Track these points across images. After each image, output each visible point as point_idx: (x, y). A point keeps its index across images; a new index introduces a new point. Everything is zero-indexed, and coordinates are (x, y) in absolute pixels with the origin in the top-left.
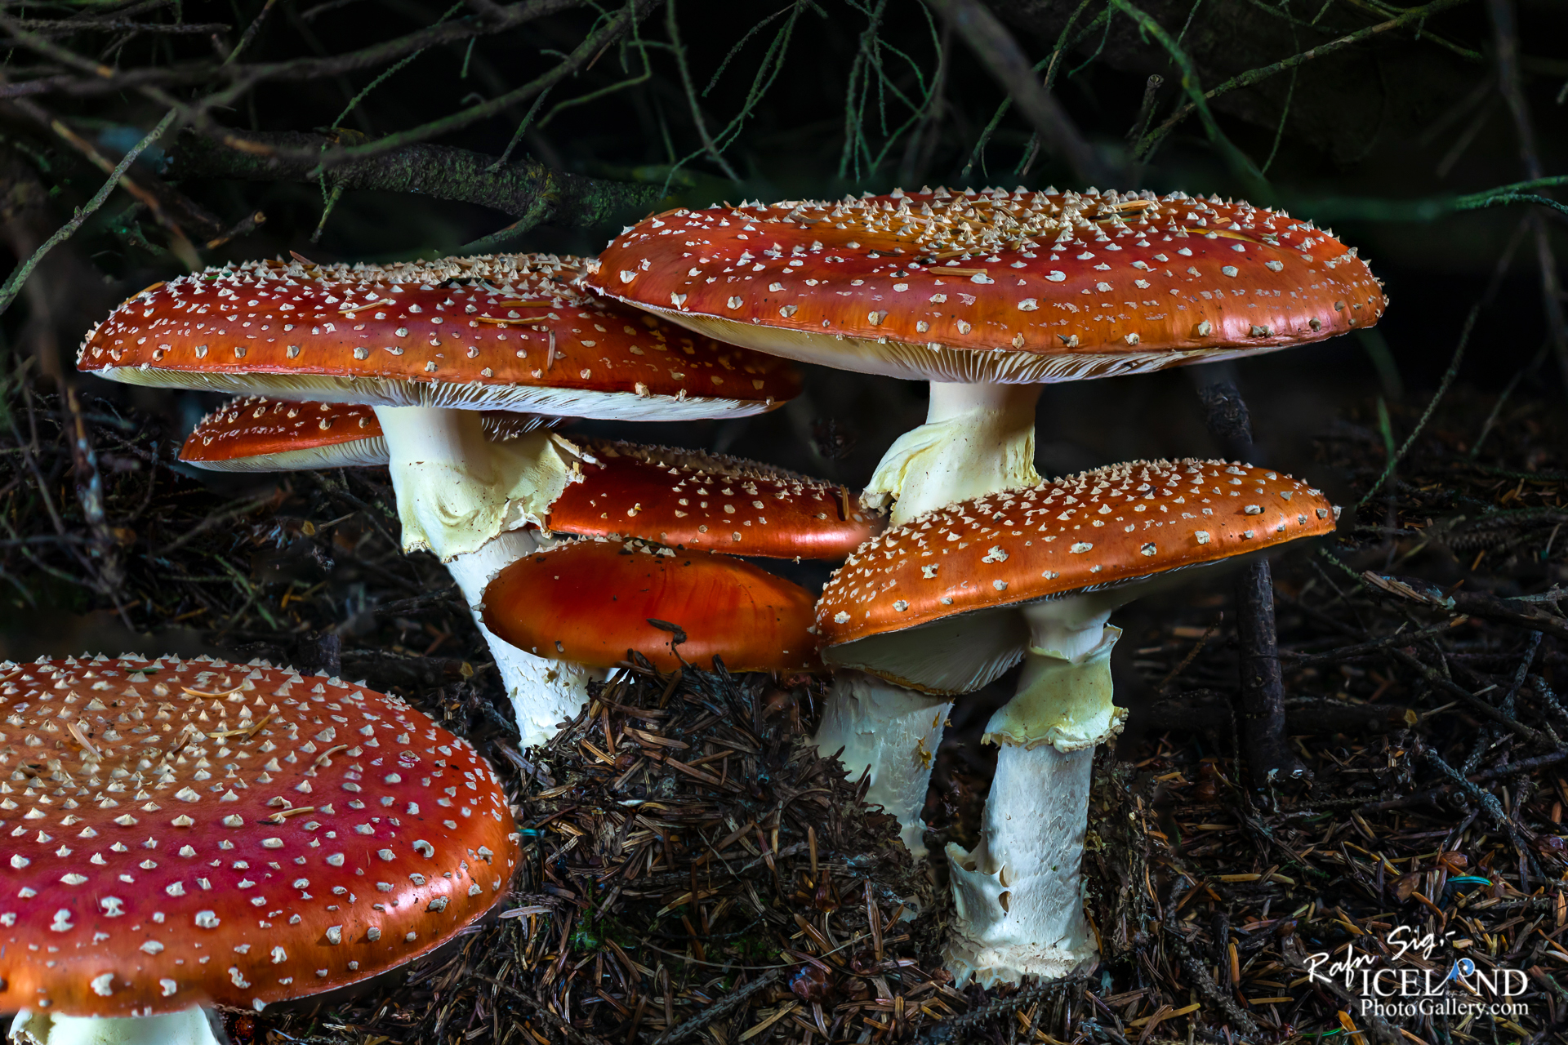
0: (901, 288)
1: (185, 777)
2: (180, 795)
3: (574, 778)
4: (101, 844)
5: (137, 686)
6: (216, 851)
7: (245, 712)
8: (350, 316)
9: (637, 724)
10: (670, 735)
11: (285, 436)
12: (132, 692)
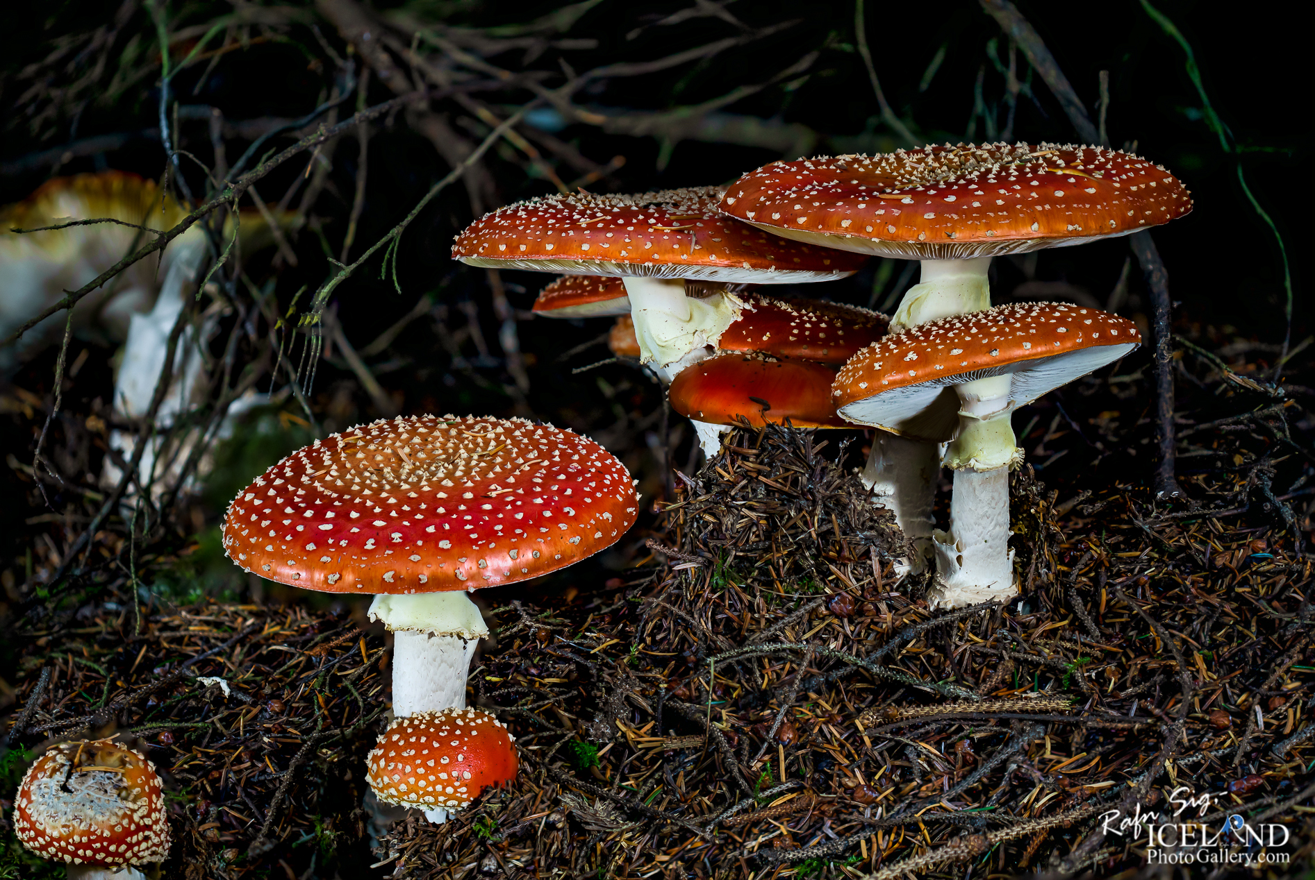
0: (862, 206)
1: (450, 475)
2: (444, 483)
3: (715, 489)
4: (398, 507)
5: (441, 431)
6: (457, 511)
7: (493, 443)
8: (584, 225)
9: (745, 458)
10: (762, 463)
11: (581, 296)
12: (437, 433)
